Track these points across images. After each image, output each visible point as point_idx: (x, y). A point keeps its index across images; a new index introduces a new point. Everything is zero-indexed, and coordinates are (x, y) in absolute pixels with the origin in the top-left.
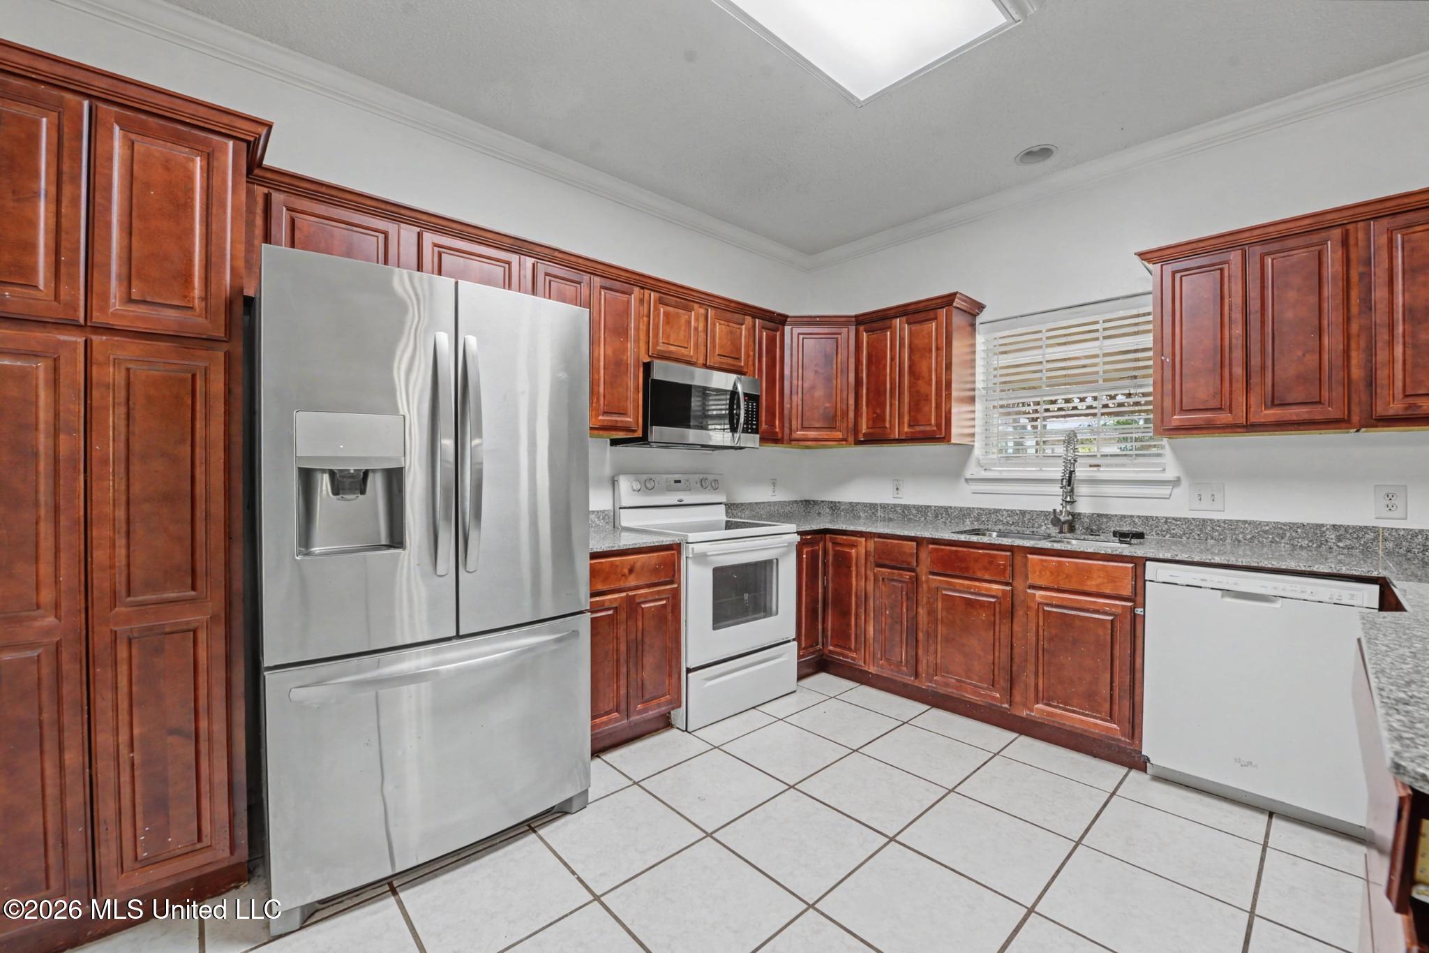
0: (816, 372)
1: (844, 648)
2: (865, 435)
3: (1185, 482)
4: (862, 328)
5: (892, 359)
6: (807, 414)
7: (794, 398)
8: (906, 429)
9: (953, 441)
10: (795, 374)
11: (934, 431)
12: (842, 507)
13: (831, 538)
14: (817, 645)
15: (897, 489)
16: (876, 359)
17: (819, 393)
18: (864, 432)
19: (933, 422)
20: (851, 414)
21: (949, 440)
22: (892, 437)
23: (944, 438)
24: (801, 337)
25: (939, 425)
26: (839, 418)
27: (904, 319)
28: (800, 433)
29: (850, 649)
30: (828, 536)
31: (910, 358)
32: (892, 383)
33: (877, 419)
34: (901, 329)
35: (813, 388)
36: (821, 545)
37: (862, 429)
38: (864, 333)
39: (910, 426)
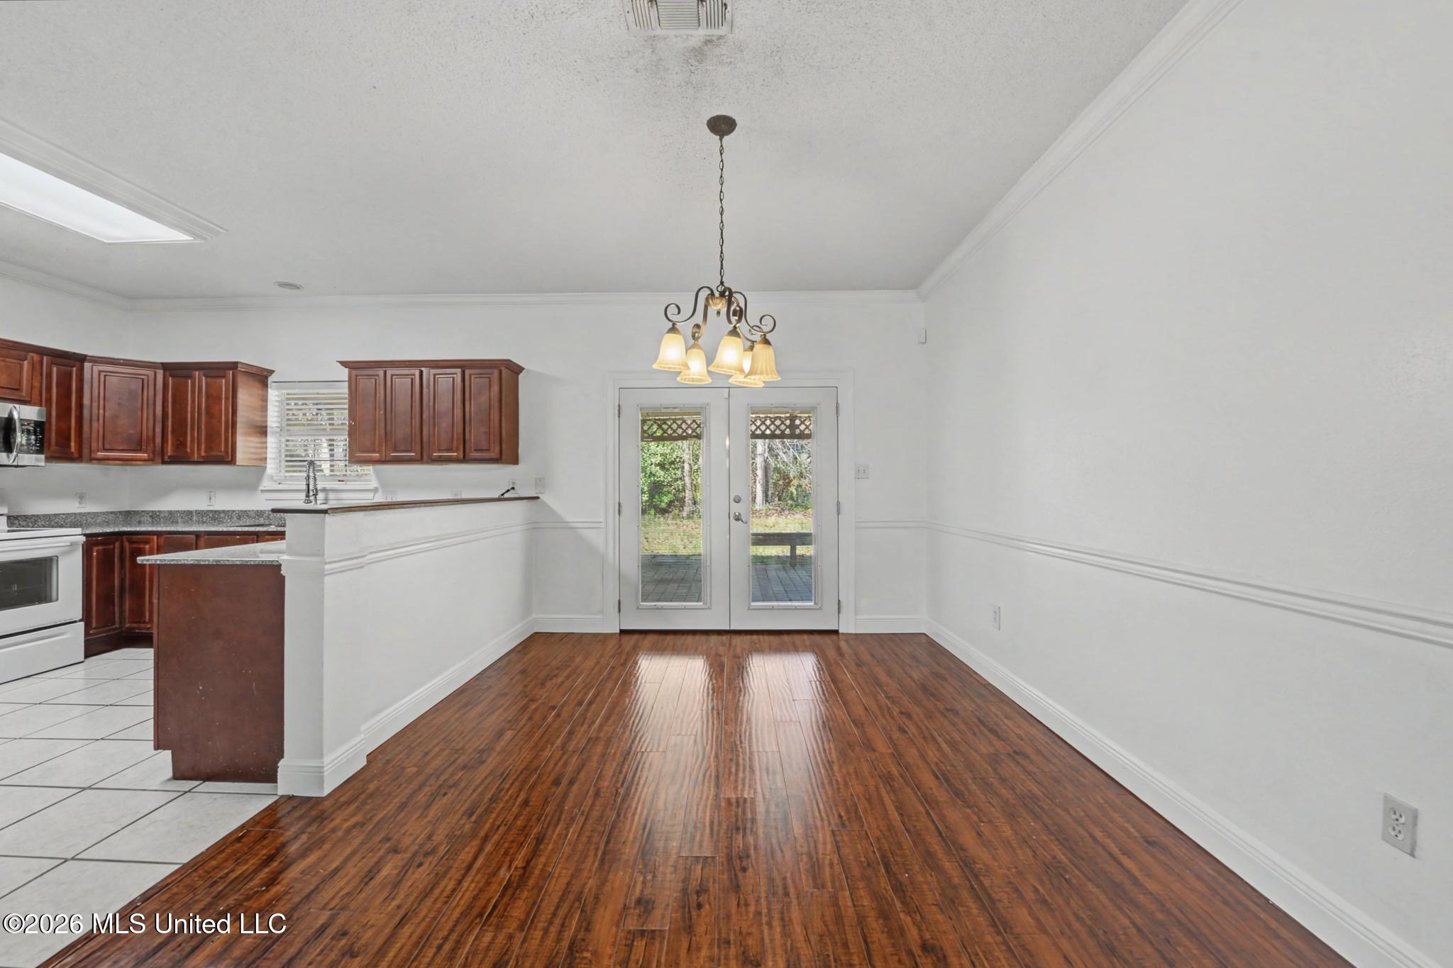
0: (119, 404)
1: (139, 622)
2: (169, 457)
3: (380, 491)
4: (168, 373)
5: (193, 402)
6: (108, 436)
7: (95, 425)
8: (203, 454)
9: (237, 463)
10: (95, 405)
11: (223, 456)
12: (162, 515)
13: (127, 538)
14: (114, 624)
15: (210, 499)
16: (179, 401)
17: (123, 422)
18: (169, 454)
19: (223, 449)
20: (158, 440)
21: (235, 464)
22: (192, 460)
23: (231, 461)
24: (102, 374)
25: (227, 452)
26: (144, 443)
27: (202, 373)
28: (100, 454)
29: (145, 622)
30: (124, 537)
31: (206, 402)
32: (193, 418)
33: (180, 445)
34: (200, 381)
35: (116, 417)
36: (117, 544)
37: (167, 453)
38: (170, 378)
39: (206, 451)
